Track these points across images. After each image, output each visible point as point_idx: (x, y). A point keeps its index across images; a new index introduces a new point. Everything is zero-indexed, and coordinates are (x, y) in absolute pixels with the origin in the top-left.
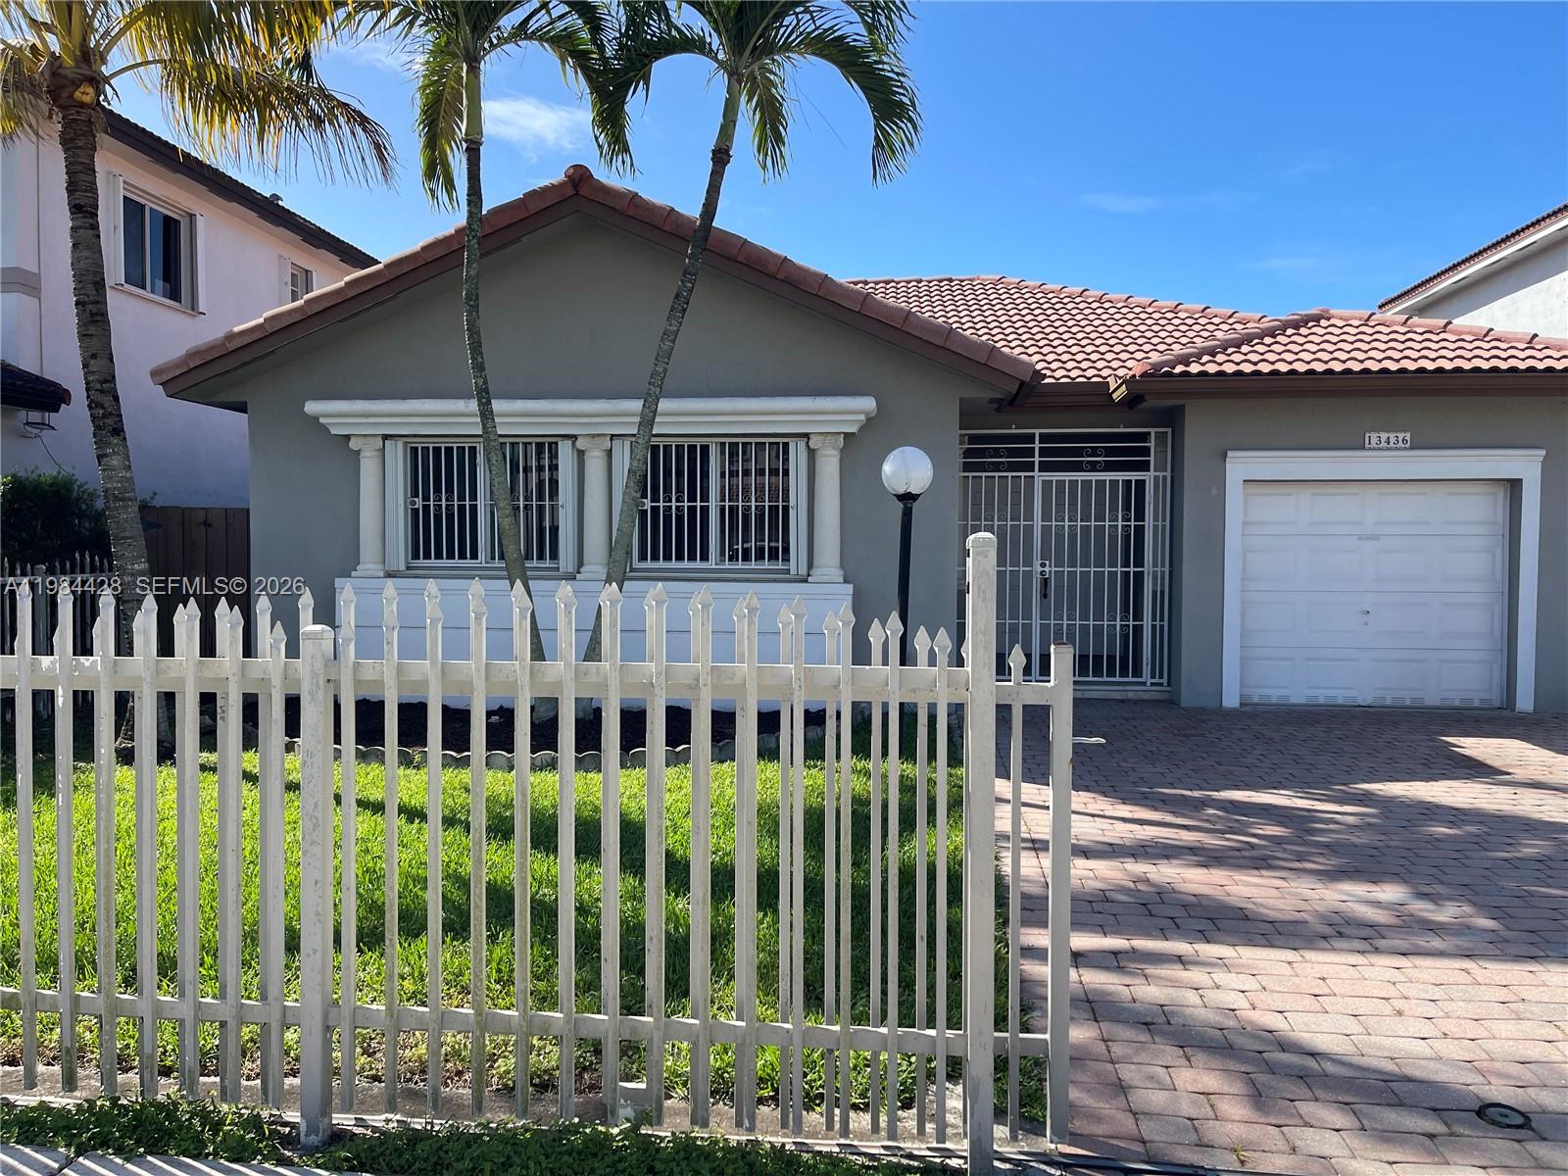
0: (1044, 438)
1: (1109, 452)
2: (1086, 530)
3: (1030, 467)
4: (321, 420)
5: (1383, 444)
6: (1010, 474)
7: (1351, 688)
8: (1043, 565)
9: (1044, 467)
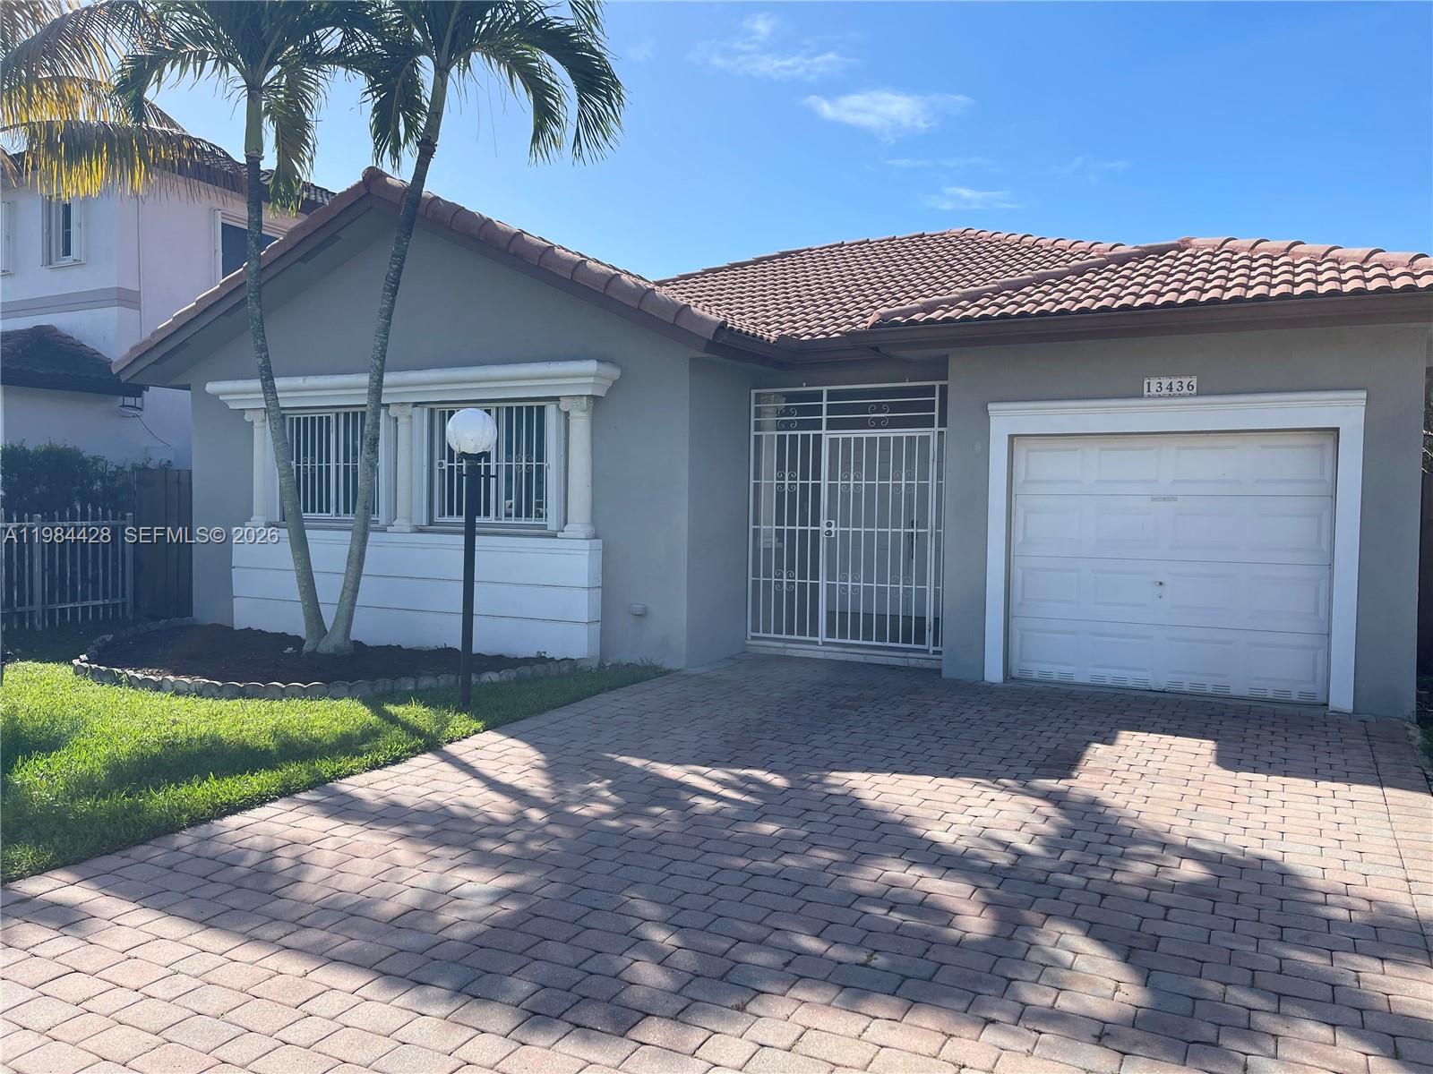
0: (831, 396)
1: (894, 407)
2: (870, 488)
3: (817, 425)
4: (221, 398)
5: (1165, 391)
6: (799, 433)
7: (1145, 670)
8: (829, 525)
9: (832, 425)
